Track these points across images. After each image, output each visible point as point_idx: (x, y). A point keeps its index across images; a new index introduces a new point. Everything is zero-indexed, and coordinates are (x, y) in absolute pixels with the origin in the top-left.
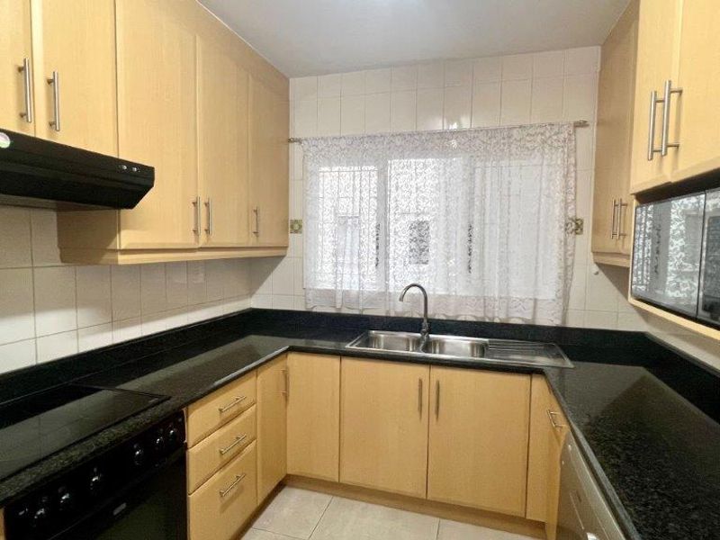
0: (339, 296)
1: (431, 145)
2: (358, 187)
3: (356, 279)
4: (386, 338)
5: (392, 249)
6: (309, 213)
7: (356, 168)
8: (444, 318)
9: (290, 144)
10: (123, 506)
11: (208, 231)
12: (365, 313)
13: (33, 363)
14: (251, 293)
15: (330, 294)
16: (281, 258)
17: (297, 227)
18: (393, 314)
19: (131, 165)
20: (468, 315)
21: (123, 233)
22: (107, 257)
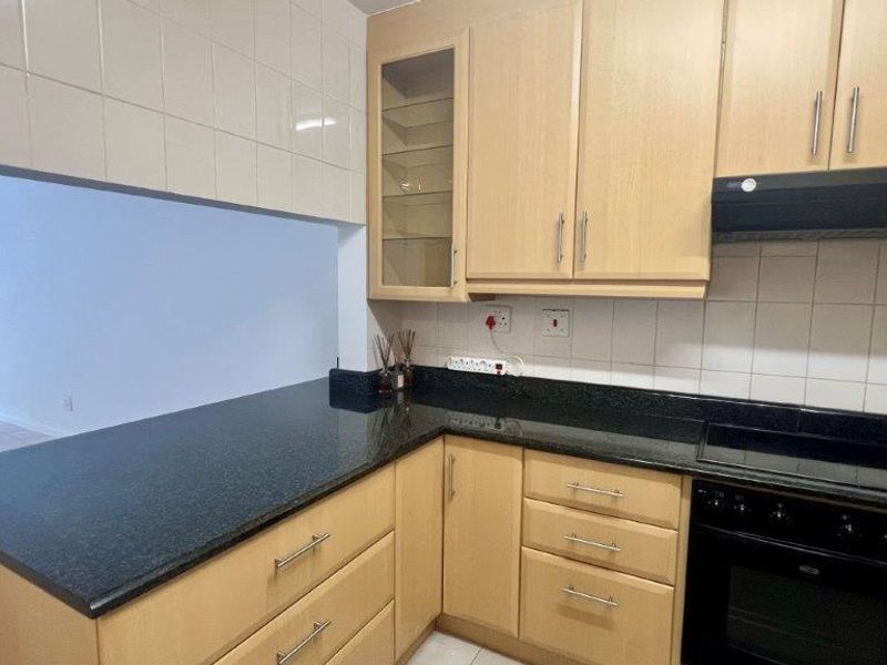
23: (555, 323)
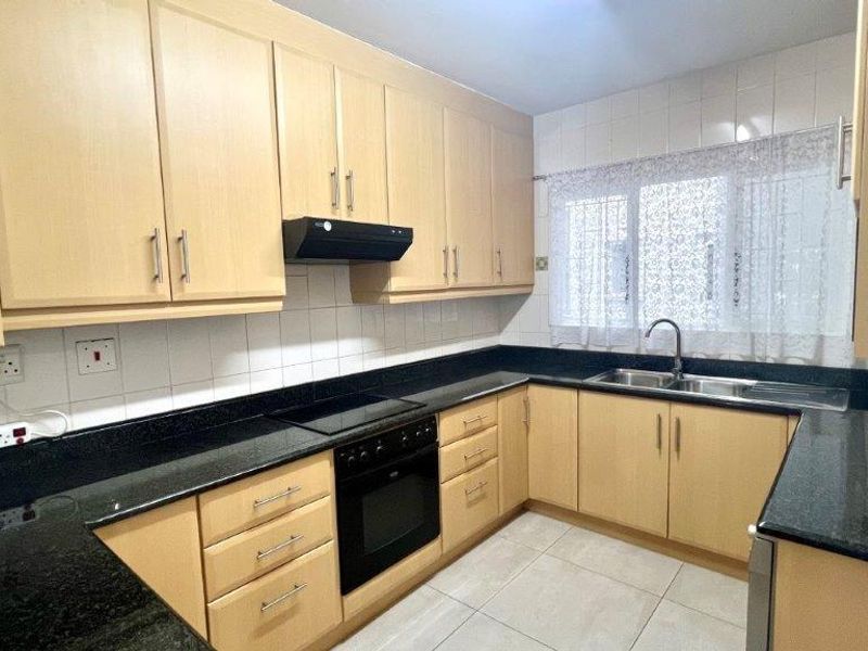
0: (584, 333)
1: (685, 167)
2: (604, 219)
3: (603, 315)
4: (633, 377)
5: (641, 282)
6: (555, 249)
7: (602, 200)
8: (703, 357)
9: (535, 182)
10: (396, 473)
11: (456, 274)
12: (613, 350)
13: (337, 375)
14: (500, 331)
15: (576, 331)
16: (528, 295)
17: (542, 264)
18: (643, 352)
19: (397, 228)
20: (734, 353)
21: (392, 279)
22: (383, 298)
23: (97, 356)
